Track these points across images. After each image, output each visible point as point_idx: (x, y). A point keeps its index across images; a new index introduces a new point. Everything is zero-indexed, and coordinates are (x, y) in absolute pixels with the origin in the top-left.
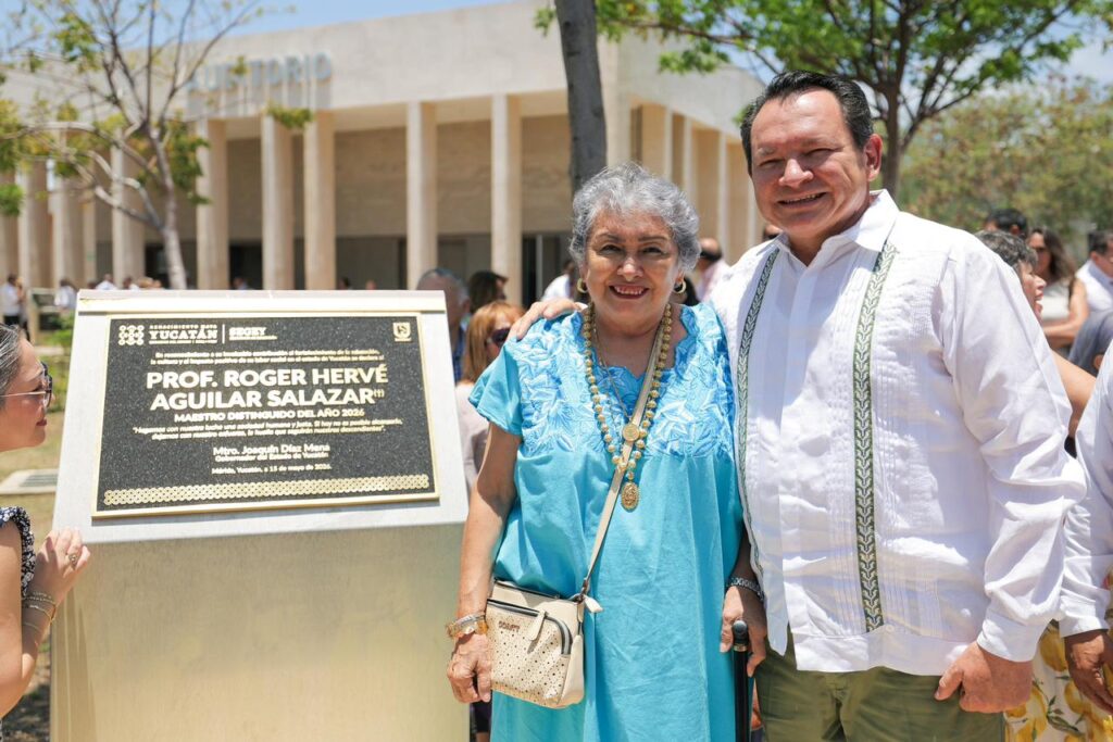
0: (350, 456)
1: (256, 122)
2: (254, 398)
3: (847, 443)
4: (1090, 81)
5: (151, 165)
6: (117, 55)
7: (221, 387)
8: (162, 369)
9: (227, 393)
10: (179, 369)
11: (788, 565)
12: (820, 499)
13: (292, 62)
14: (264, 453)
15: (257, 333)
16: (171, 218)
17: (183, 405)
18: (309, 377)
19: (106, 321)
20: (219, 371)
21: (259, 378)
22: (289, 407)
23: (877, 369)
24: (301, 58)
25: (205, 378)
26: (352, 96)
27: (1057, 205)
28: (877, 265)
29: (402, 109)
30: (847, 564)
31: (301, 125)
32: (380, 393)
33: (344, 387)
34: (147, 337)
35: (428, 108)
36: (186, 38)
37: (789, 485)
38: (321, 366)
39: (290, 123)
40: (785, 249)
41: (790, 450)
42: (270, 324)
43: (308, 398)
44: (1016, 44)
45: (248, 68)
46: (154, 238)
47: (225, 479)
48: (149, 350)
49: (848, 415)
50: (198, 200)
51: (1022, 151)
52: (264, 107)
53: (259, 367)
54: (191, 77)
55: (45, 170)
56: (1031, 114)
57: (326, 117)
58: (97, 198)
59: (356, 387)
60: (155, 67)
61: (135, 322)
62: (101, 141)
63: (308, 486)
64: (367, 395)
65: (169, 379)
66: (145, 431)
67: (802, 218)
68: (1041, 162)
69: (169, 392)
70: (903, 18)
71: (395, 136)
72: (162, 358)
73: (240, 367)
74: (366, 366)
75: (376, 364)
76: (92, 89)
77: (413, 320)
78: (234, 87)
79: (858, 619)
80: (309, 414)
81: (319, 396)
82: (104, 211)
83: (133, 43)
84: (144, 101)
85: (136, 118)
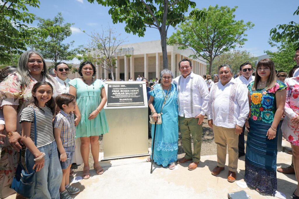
0: (135, 100)
1: (124, 57)
2: (124, 93)
3: (190, 96)
4: (239, 51)
5: (109, 63)
6: (105, 48)
7: (120, 92)
8: (114, 90)
9: (121, 93)
10: (116, 90)
11: (184, 108)
12: (187, 101)
13: (128, 48)
14: (125, 99)
15: (124, 86)
16: (112, 70)
17: (116, 94)
18: (130, 91)
19: (107, 85)
20: (120, 90)
21: (124, 91)
22: (128, 94)
23: (193, 88)
24: (130, 48)
25: (118, 91)
26: (136, 53)
27: (235, 68)
28: (192, 78)
29: (143, 55)
30: (190, 107)
31: (129, 57)
32: (138, 93)
33: (134, 92)
34: (112, 86)
35: (147, 55)
36: (114, 45)
37: (184, 100)
38: (131, 90)
39: (128, 57)
40: (182, 76)
41: (184, 97)
42: (125, 85)
43: (130, 93)
44: (228, 46)
45: (122, 49)
46: (110, 73)
47: (121, 102)
48: (112, 88)
49: (190, 93)
50: (115, 67)
51: (230, 60)
52: (125, 54)
53: (124, 90)
54: (115, 51)
55: (95, 63)
56: (231, 55)
57: (133, 56)
58: (102, 67)
59: (135, 92)
60: (110, 49)
61: (111, 85)
62: (103, 60)
63: (130, 103)
64: (137, 93)
65: (114, 91)
66: (112, 97)
67: (186, 73)
68: (233, 62)
69: (114, 93)
70: (212, 43)
71: (142, 58)
72: (114, 89)
73: (122, 90)
74: (136, 90)
75: (138, 89)
76: (102, 53)
77: (142, 85)
78: (120, 52)
79: (191, 113)
80: (130, 95)
81: (131, 93)
82: (103, 69)
83: (107, 46)
84: (109, 54)
85: (107, 56)
